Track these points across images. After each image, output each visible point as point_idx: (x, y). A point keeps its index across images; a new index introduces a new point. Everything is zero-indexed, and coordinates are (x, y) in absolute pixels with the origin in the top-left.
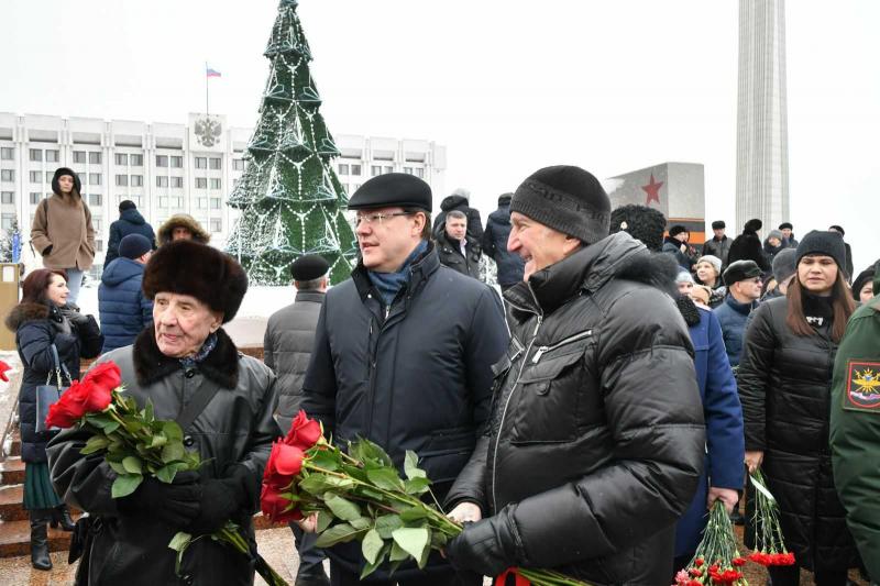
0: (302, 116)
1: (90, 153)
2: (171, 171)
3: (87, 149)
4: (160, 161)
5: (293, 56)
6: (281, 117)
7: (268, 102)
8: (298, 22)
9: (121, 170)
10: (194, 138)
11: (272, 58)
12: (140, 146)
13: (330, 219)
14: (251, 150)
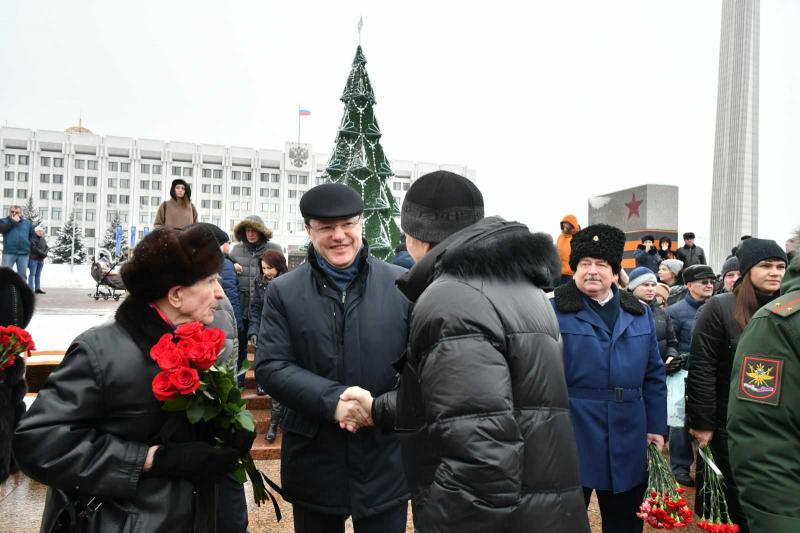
0: (367, 145)
1: (215, 170)
2: (271, 185)
3: (212, 167)
4: (263, 177)
5: (362, 101)
6: (351, 146)
7: (342, 135)
8: (367, 75)
9: (236, 183)
10: (288, 160)
11: (346, 102)
12: (250, 166)
13: (384, 223)
14: (328, 170)
